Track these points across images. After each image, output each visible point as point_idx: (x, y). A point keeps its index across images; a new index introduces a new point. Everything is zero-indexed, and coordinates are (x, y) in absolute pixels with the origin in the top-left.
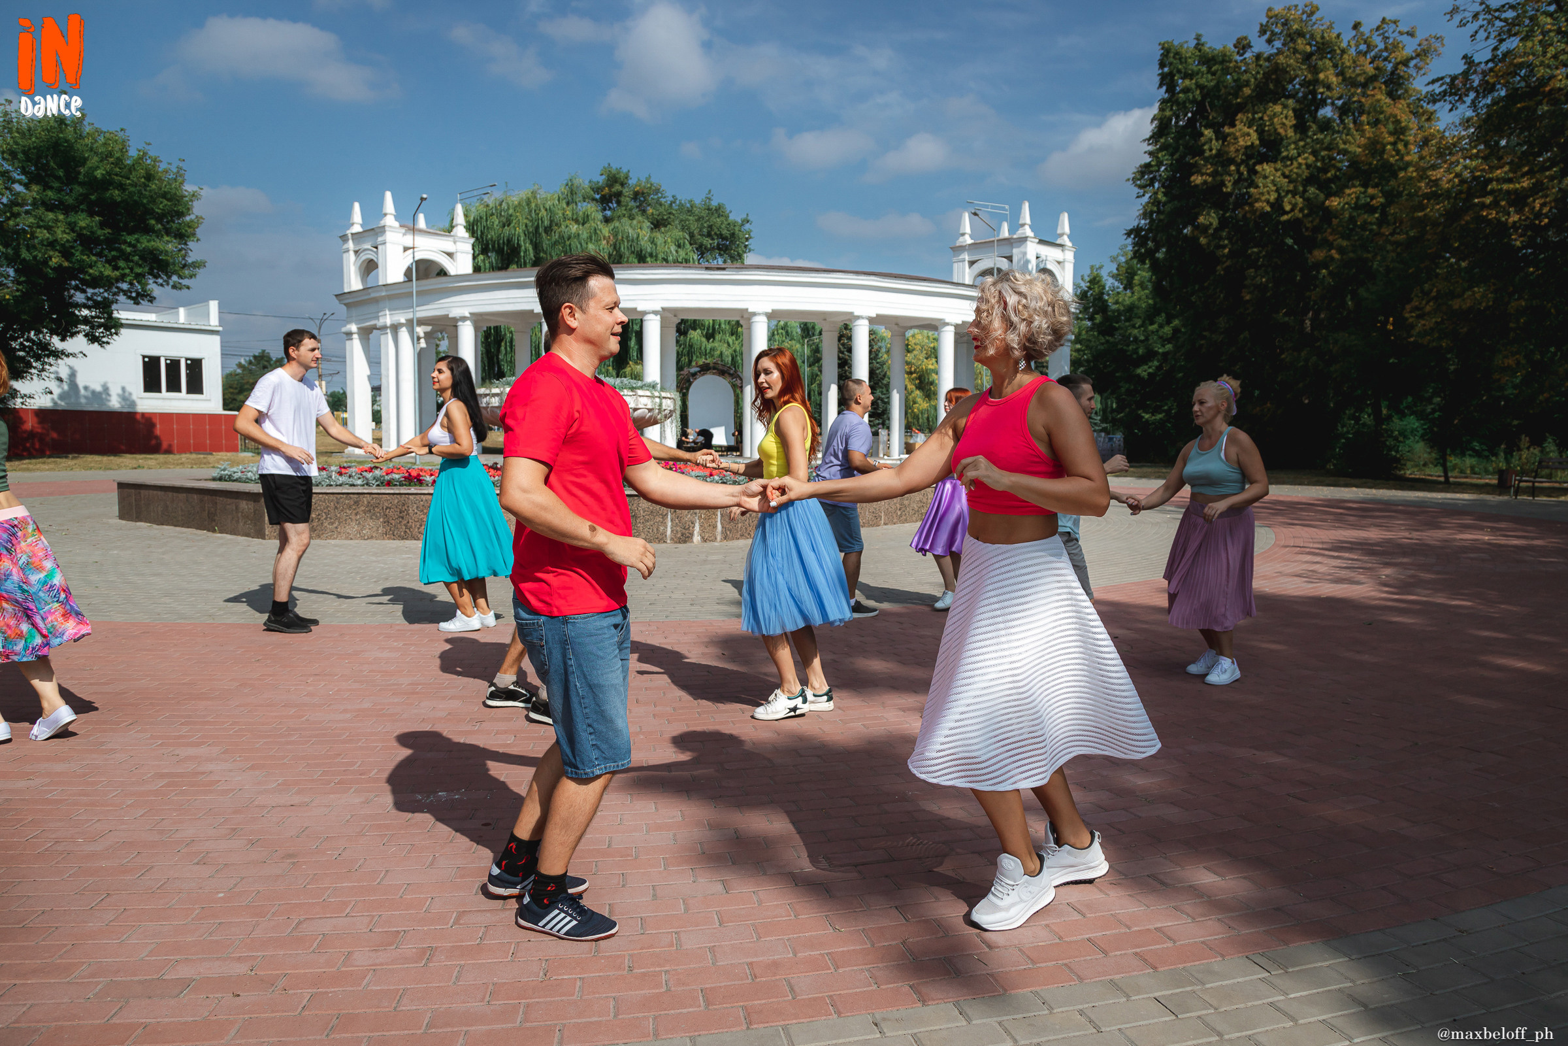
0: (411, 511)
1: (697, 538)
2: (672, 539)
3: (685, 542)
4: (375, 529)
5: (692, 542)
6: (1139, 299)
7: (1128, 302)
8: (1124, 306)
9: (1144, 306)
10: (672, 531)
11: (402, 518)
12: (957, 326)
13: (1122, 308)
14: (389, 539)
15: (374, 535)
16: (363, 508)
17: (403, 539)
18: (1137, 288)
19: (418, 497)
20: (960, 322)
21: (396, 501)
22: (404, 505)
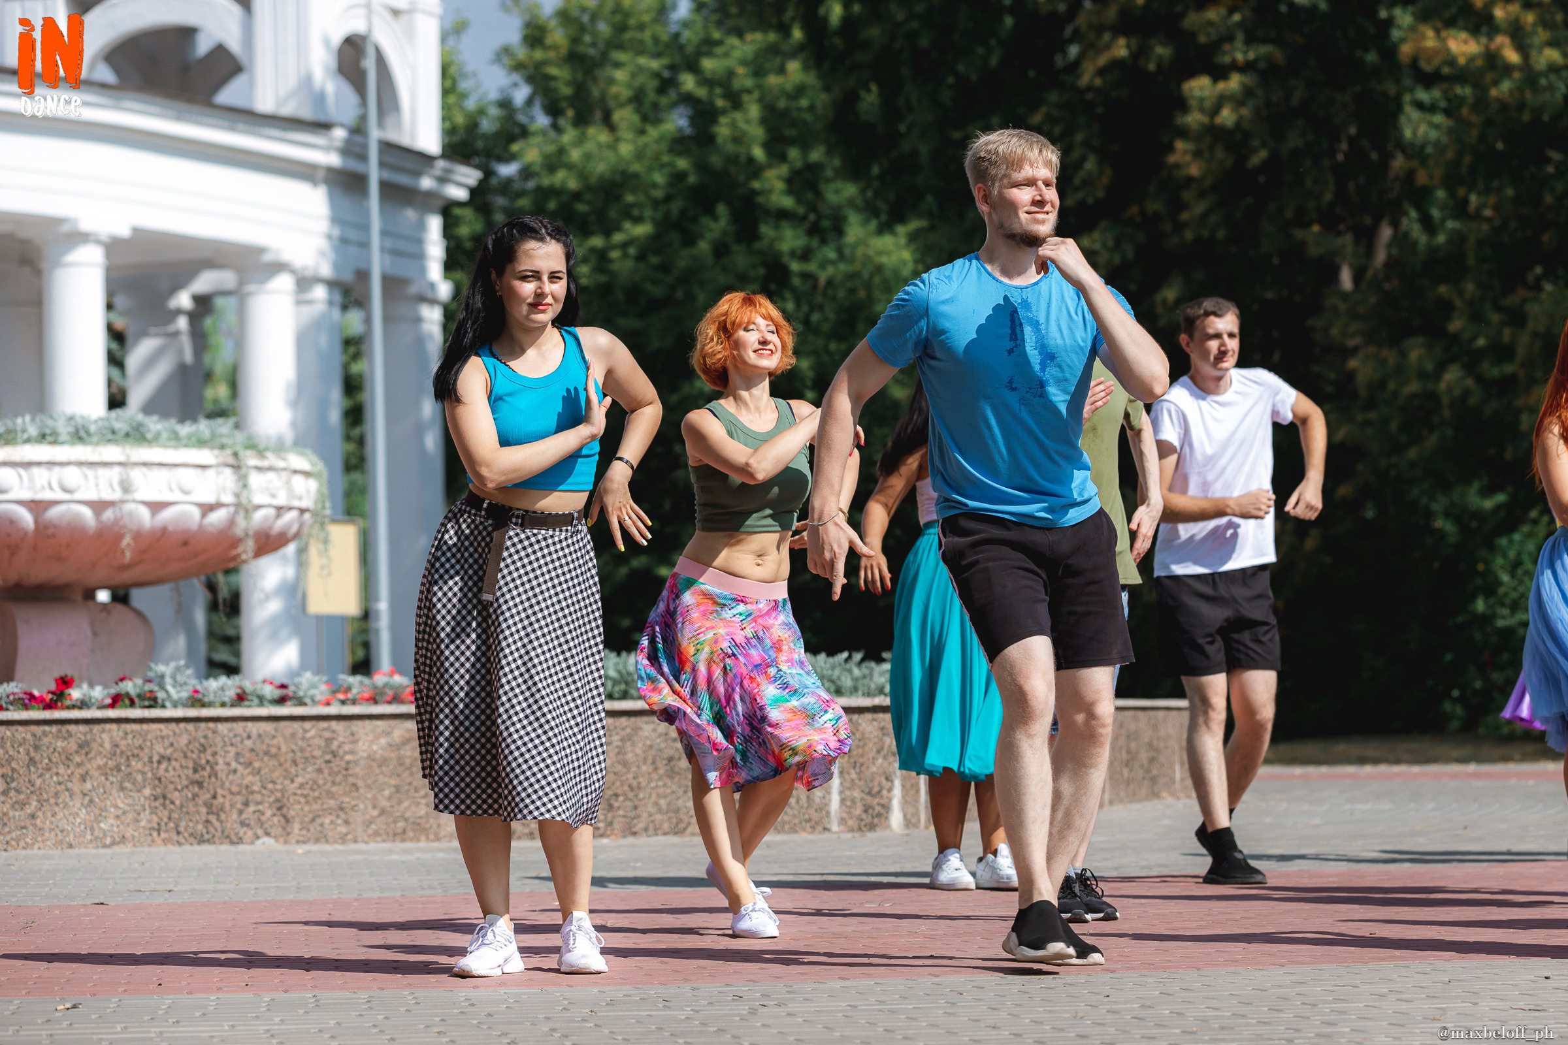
0: (220, 767)
1: (896, 818)
2: (842, 821)
3: (872, 827)
4: (131, 816)
5: (888, 827)
6: (639, 155)
7: (600, 168)
8: (583, 176)
9: (659, 178)
10: (843, 801)
11: (200, 784)
12: (113, 246)
13: (573, 184)
14: (165, 841)
15: (129, 832)
16: (101, 761)
17: (201, 841)
18: (625, 116)
19: (239, 727)
20: (124, 232)
21: (184, 740)
22: (204, 749)
